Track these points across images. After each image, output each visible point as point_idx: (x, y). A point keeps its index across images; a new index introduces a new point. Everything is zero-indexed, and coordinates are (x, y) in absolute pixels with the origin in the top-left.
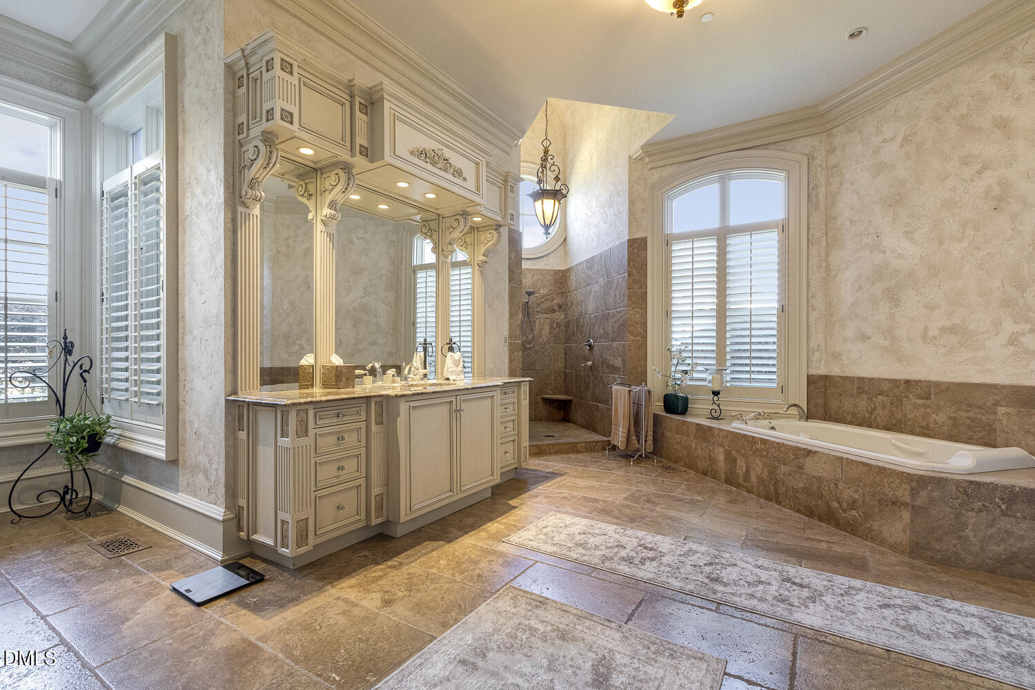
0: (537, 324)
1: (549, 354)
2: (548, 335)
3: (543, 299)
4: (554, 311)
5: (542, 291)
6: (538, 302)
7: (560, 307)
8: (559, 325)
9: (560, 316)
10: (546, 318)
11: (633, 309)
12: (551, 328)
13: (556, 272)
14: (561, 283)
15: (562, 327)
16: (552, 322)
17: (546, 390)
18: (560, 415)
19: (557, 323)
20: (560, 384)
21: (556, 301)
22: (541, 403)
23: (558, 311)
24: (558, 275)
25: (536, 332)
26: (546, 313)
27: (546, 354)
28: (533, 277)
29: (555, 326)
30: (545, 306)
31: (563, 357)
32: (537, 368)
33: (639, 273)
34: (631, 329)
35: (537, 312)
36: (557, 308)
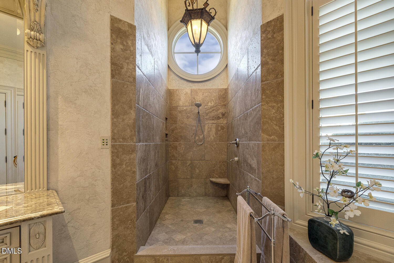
0: (206, 127)
1: (215, 148)
2: (215, 136)
3: (211, 110)
4: (219, 118)
5: (210, 104)
6: (207, 112)
7: (223, 115)
8: (222, 128)
9: (223, 122)
10: (213, 123)
11: (267, 103)
12: (217, 130)
13: (220, 90)
14: (224, 98)
15: (225, 129)
16: (217, 126)
17: (213, 175)
18: (223, 193)
19: (222, 126)
20: (223, 170)
21: (220, 111)
22: (209, 184)
23: (222, 118)
24: (222, 92)
25: (205, 133)
26: (213, 120)
27: (213, 149)
28: (203, 94)
29: (219, 129)
30: (213, 114)
31: (226, 151)
32: (206, 159)
33: (273, 60)
34: (265, 127)
35: (206, 119)
36: (221, 116)
